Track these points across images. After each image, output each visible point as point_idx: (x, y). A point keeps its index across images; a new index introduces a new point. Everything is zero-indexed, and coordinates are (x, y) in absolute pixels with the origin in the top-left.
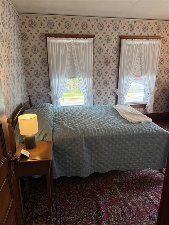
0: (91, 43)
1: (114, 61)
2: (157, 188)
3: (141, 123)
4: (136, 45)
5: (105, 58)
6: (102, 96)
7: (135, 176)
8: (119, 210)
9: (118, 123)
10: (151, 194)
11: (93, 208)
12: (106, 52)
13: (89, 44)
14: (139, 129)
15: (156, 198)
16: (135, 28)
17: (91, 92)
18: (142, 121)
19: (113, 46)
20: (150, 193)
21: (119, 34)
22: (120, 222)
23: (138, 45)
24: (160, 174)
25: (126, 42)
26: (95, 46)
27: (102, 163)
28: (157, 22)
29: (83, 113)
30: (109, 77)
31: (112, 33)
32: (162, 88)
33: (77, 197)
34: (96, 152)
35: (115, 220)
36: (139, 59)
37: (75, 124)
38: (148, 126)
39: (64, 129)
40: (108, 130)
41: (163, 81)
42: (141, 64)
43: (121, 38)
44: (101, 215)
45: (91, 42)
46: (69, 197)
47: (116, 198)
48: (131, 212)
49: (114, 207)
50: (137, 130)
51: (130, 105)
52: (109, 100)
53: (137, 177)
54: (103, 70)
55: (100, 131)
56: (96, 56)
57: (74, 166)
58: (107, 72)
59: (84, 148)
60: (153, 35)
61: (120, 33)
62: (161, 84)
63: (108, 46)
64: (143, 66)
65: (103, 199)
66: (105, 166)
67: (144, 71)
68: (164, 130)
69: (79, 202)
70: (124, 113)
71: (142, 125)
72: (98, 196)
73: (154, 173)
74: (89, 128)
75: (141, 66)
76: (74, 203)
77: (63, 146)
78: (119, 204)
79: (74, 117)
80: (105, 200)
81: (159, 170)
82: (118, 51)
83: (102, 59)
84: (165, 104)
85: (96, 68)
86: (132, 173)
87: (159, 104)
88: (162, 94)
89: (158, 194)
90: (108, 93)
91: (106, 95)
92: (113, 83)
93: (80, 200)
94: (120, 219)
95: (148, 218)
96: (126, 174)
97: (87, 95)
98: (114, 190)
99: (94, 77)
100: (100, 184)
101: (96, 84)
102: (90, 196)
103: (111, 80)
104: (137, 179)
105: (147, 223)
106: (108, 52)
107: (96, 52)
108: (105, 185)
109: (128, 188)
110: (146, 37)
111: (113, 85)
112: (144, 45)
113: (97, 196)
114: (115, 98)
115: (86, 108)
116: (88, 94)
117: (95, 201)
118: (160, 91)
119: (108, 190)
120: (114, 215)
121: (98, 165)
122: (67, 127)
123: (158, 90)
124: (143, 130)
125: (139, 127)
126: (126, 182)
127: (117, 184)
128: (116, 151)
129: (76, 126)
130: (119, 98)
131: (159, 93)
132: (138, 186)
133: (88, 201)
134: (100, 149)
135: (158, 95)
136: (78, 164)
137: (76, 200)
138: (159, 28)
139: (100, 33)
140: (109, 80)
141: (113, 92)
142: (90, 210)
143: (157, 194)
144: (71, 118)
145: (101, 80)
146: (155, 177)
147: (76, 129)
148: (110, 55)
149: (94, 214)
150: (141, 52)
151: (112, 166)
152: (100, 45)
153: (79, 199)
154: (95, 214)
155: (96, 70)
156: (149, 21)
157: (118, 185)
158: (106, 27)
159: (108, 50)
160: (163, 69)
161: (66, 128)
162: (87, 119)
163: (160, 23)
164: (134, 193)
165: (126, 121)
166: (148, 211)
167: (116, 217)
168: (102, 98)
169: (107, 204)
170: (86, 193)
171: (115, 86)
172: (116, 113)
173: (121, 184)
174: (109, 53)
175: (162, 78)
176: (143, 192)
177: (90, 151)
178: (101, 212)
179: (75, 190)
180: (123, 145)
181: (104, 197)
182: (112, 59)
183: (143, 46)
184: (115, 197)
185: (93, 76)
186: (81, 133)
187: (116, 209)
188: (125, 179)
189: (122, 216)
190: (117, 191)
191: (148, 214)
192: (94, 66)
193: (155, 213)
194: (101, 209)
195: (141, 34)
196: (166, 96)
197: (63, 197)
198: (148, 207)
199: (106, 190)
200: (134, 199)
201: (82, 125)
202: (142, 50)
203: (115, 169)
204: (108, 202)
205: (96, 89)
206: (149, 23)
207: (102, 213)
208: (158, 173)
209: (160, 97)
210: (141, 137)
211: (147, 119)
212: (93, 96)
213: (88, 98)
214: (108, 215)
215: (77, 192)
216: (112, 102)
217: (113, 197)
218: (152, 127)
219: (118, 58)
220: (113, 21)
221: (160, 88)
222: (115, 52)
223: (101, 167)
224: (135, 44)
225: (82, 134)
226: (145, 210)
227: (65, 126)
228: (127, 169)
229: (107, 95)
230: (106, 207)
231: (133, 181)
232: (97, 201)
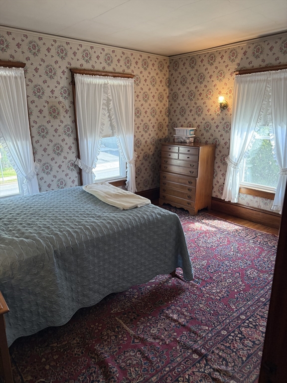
0: (21, 78)
1: (66, 111)
2: (176, 301)
3: (136, 207)
4: (98, 85)
5: (50, 104)
6: (53, 173)
7: (142, 293)
8: (138, 356)
9: (105, 214)
10: (173, 312)
11: (95, 372)
12: (50, 94)
13: (16, 78)
14: (138, 217)
15: (180, 316)
16: (94, 58)
17: (32, 167)
18: (138, 204)
19: (61, 85)
20: (170, 311)
21: (69, 66)
22: (146, 374)
23: (101, 85)
24: (173, 279)
25: (83, 79)
26: (29, 83)
27: (90, 289)
28: (124, 51)
29: (30, 208)
30: (61, 138)
31: (56, 62)
32: (143, 152)
33: (58, 365)
34: (79, 272)
35: (137, 374)
36: (107, 109)
37: (27, 230)
38: (149, 211)
39: (6, 244)
40: (94, 229)
41: (143, 142)
42: (109, 116)
43: (73, 72)
44: (113, 378)
45: (19, 74)
46: (43, 373)
47: (126, 339)
48: (156, 351)
49: (129, 354)
50: (137, 220)
51: (109, 183)
52: (66, 179)
53: (145, 294)
54: (48, 126)
55: (81, 233)
56: (33, 102)
57: (40, 311)
58: (56, 131)
59: (57, 270)
60: (121, 70)
61: (69, 63)
62: (141, 147)
63: (52, 83)
64: (113, 119)
65: (107, 348)
66: (95, 292)
67: (116, 129)
68: (170, 212)
69: (67, 373)
70: (107, 197)
71: (140, 211)
72: (97, 347)
73: (165, 280)
74: (59, 233)
75: (110, 120)
76: (57, 379)
77: (13, 278)
78: (135, 347)
79: (16, 219)
80: (110, 349)
81: (171, 274)
82: (71, 93)
83: (44, 106)
84: (149, 176)
85: (35, 122)
86: (136, 291)
87: (143, 177)
88: (144, 161)
89: (181, 309)
90: (64, 167)
91: (60, 170)
92: (70, 148)
93: (66, 369)
94: (144, 368)
95: (181, 350)
96: (128, 295)
97: (24, 174)
98: (118, 327)
99: (33, 139)
100: (92, 326)
101: (40, 152)
102: (82, 353)
103: (66, 144)
104: (146, 297)
105: (182, 357)
106: (54, 95)
107: (31, 94)
108: (101, 325)
109: (138, 316)
110: (112, 73)
111: (70, 152)
112: (111, 86)
113: (95, 347)
114: (77, 175)
115: (32, 198)
116: (26, 172)
117: (94, 358)
118: (141, 158)
119: (109, 332)
120: (133, 366)
121: (84, 295)
122: (14, 239)
123: (138, 157)
124: (144, 218)
125: (138, 215)
126: (132, 308)
127: (119, 317)
128: (111, 260)
129: (31, 233)
130: (84, 174)
131: (140, 161)
132: (151, 307)
133: (83, 363)
134: (84, 265)
135: (139, 163)
136: (48, 303)
137: (58, 372)
138: (128, 61)
139: (35, 61)
140: (63, 144)
141: (73, 164)
142: (92, 377)
143: (179, 309)
144: (10, 221)
145: (49, 145)
146: (168, 286)
147: (35, 240)
148: (57, 100)
149: (101, 380)
150: (108, 97)
151: (106, 289)
152: (38, 81)
153: (63, 367)
154: (103, 379)
155: (36, 126)
156: (113, 48)
157: (121, 317)
158: (43, 50)
159: (52, 92)
160: (141, 124)
161: (11, 242)
162: (45, 217)
163: (128, 52)
164: (149, 320)
165: (115, 208)
166: (178, 339)
167: (137, 369)
168: (55, 176)
169: (116, 355)
170: (73, 351)
171: (75, 155)
172: (92, 198)
173: (126, 314)
174: (56, 97)
175: (141, 139)
176: (161, 314)
177: (67, 274)
178: (110, 372)
179: (50, 355)
180: (121, 249)
181: (106, 345)
182: (63, 107)
183: (109, 88)
184: (124, 337)
185: (32, 137)
186: (47, 245)
187: (133, 356)
188: (129, 304)
189: (145, 364)
190: (123, 328)
191: (179, 343)
192: (31, 120)
193: (187, 338)
194: (110, 368)
195: (104, 68)
196: (150, 165)
197: (30, 378)
198: (175, 334)
199: (106, 333)
200: (153, 329)
201: (43, 230)
202: (109, 94)
203: (111, 292)
204: (116, 351)
205: (40, 161)
206: (113, 51)
207: (114, 373)
208: (170, 278)
209: (142, 167)
210: (144, 228)
211: (145, 201)
212: (37, 175)
213: (27, 179)
214: (123, 371)
215: (56, 357)
216: (73, 182)
217: (121, 340)
218: (155, 211)
219: (72, 105)
220: (55, 41)
221: (141, 153)
222: (66, 95)
223: (89, 297)
224: (98, 83)
225: (49, 247)
226: (172, 340)
227: (7, 239)
228: (129, 285)
229: (63, 171)
230: (116, 361)
231: (141, 303)
232: (98, 356)
